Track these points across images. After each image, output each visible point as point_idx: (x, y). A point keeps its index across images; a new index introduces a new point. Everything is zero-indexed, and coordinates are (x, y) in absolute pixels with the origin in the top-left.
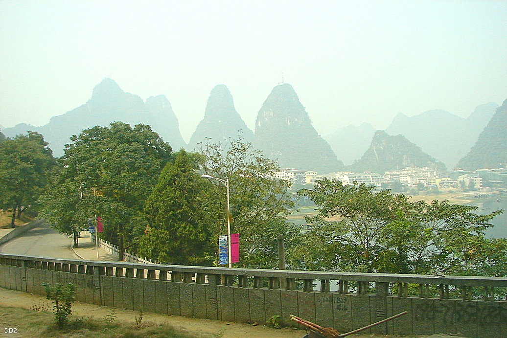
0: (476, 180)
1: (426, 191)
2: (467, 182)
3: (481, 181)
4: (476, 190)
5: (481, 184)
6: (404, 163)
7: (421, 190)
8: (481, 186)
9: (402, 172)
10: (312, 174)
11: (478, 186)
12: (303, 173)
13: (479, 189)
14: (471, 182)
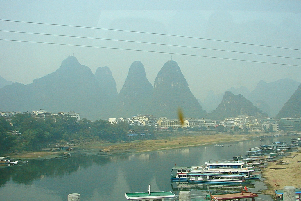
0: (274, 125)
1: (240, 132)
2: (268, 126)
3: (278, 126)
4: (274, 132)
5: (278, 128)
6: (242, 113)
7: (236, 131)
8: (277, 129)
9: (236, 119)
10: (164, 119)
11: (275, 129)
12: (155, 118)
13: (276, 132)
14: (270, 127)
